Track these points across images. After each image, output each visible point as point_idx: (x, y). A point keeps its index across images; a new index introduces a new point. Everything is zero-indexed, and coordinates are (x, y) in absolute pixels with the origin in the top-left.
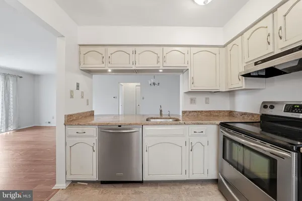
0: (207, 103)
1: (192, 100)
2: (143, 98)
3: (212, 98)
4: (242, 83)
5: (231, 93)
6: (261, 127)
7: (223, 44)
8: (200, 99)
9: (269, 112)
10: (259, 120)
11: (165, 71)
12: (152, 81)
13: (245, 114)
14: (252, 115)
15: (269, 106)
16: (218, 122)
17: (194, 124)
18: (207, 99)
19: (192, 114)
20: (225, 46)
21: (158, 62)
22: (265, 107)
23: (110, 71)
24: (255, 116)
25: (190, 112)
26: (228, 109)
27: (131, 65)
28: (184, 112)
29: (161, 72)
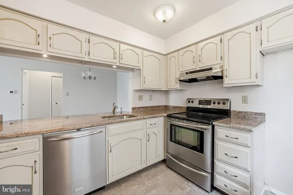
0: (151, 100)
1: (139, 97)
2: (68, 95)
3: (155, 96)
4: (178, 86)
5: (166, 92)
6: (187, 115)
7: (165, 53)
8: (146, 96)
9: (191, 105)
10: (185, 111)
11: (119, 67)
12: (89, 74)
13: (176, 107)
14: (181, 107)
15: (191, 101)
16: (165, 115)
17: (150, 118)
18: (151, 96)
19: (140, 109)
20: (165, 55)
21: (115, 58)
22: (189, 102)
23: (45, 56)
24: (183, 108)
25: (139, 108)
26: (164, 104)
27: (83, 55)
28: (134, 109)
29: (115, 68)
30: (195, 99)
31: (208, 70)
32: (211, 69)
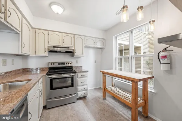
0: (13, 64)
1: (4, 61)
9: (52, 66)
30: (56, 62)
31: (67, 48)
32: (69, 48)
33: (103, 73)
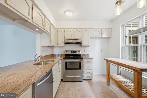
1: (43, 50)
18: (47, 49)
20: (56, 29)
21: (43, 25)
22: (67, 52)
30: (69, 51)
32: (78, 40)
33: (106, 61)
